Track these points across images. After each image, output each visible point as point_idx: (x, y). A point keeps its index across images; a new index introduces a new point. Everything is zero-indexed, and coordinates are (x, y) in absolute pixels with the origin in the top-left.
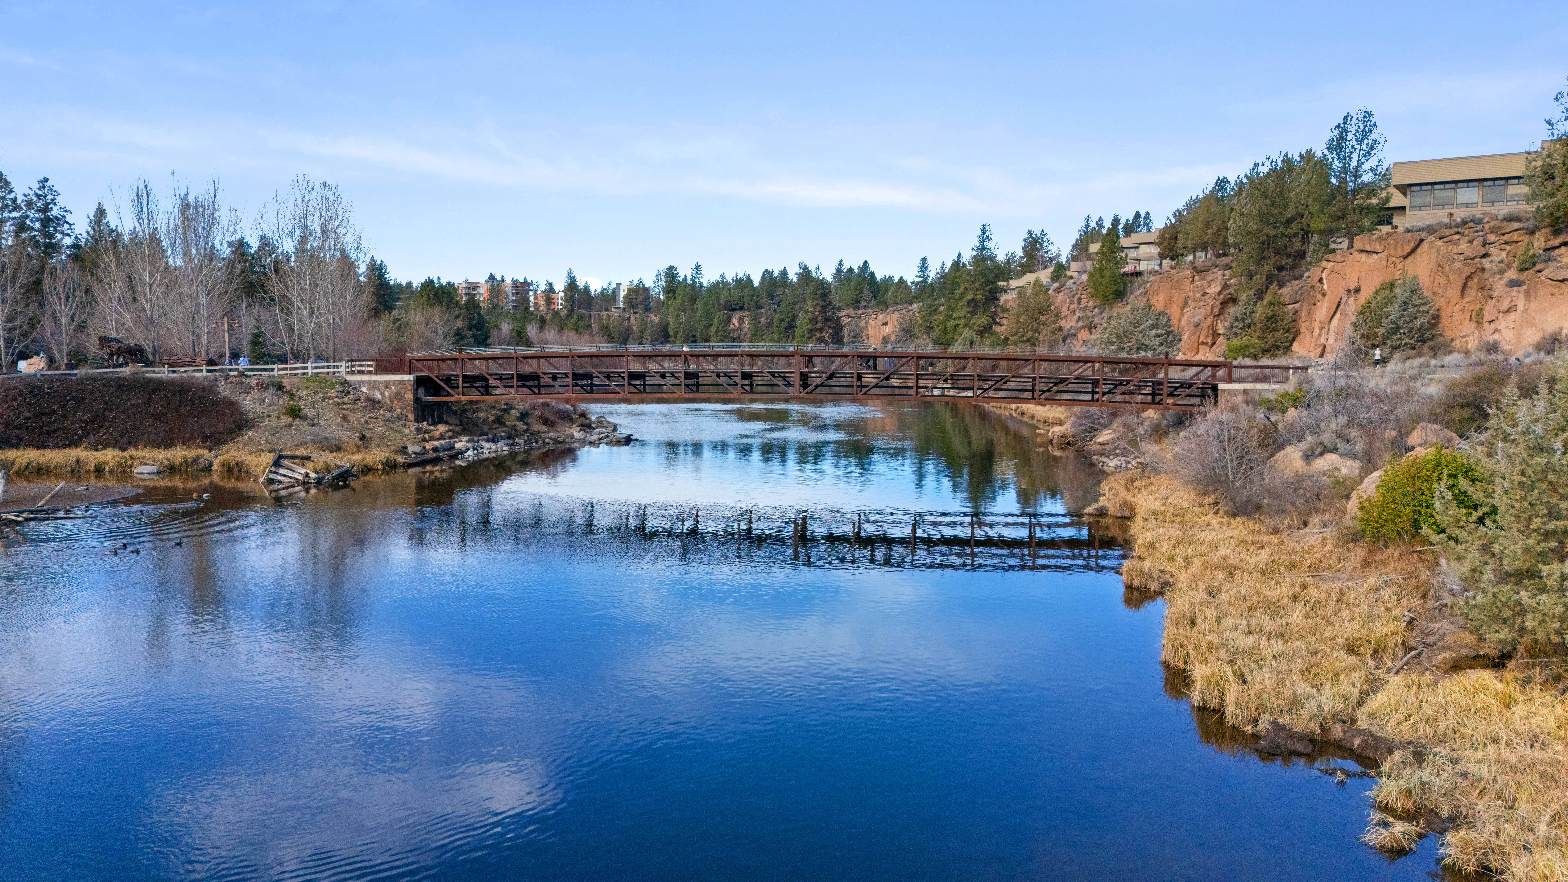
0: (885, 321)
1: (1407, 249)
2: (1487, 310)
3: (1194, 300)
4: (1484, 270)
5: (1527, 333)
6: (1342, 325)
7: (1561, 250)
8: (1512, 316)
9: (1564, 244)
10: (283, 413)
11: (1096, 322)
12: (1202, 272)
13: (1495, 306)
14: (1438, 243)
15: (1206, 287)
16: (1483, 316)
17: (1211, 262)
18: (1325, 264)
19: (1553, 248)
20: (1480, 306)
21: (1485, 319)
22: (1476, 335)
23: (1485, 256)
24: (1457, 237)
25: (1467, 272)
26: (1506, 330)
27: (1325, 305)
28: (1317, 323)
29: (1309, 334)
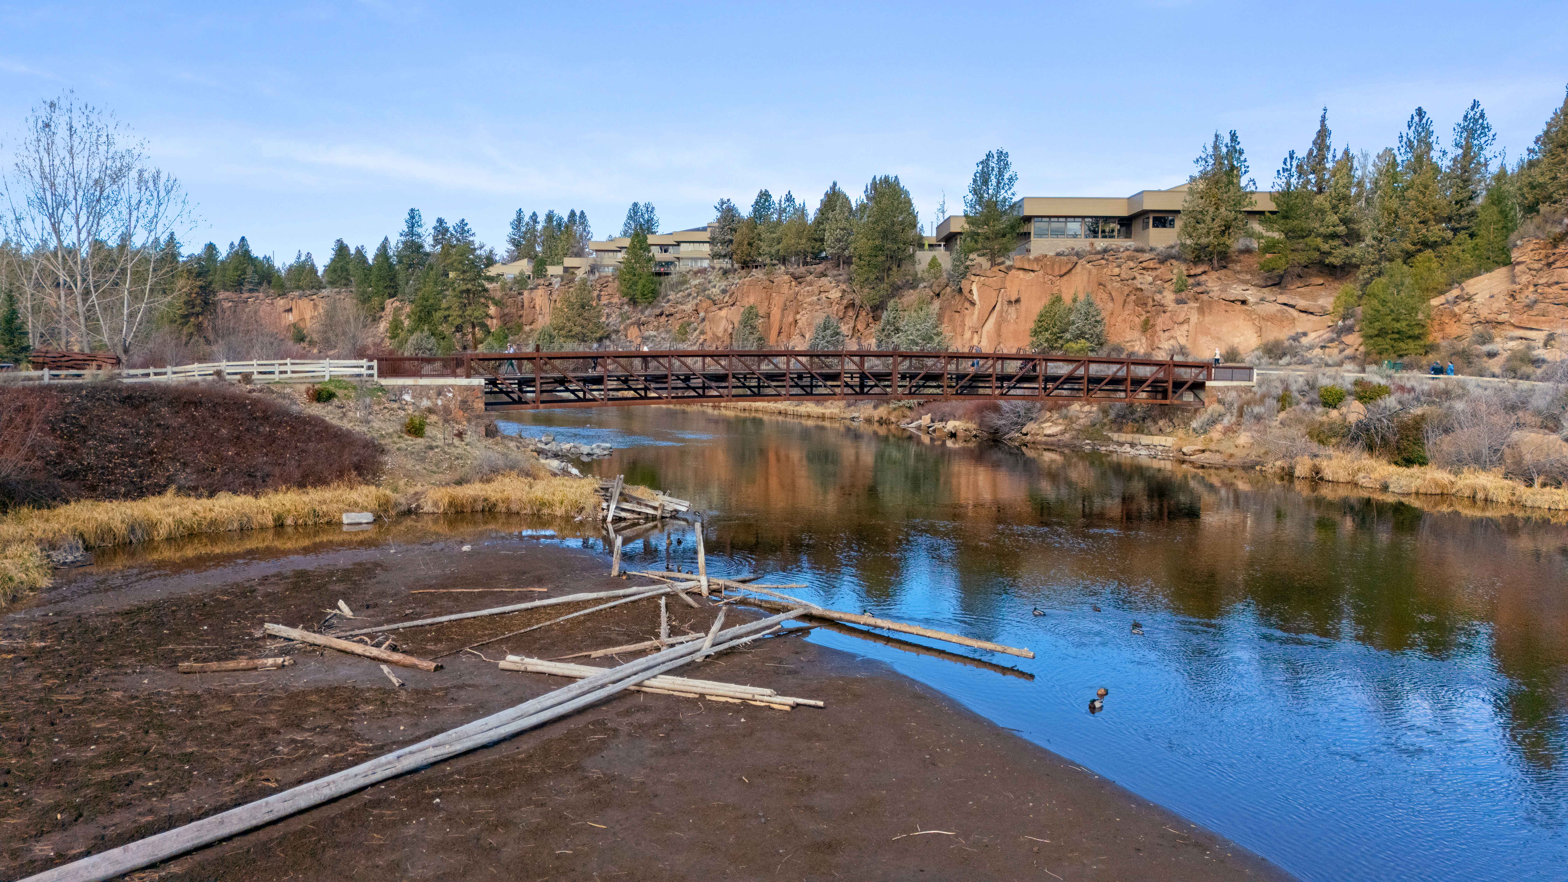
0: (288, 307)
1: (1064, 270)
2: (1161, 321)
3: (810, 304)
4: (1142, 290)
5: (1203, 340)
6: (1004, 330)
7: (1203, 278)
8: (1185, 327)
9: (1204, 272)
10: (402, 432)
11: (643, 319)
12: (798, 279)
13: (1171, 318)
14: (1089, 266)
15: (817, 292)
16: (1153, 326)
17: (802, 269)
18: (973, 278)
19: (1195, 275)
20: (1143, 318)
21: (1158, 329)
22: (1144, 341)
23: (1134, 278)
24: (1103, 262)
25: (1126, 290)
26: (1181, 336)
27: (976, 312)
28: (966, 328)
29: (959, 337)
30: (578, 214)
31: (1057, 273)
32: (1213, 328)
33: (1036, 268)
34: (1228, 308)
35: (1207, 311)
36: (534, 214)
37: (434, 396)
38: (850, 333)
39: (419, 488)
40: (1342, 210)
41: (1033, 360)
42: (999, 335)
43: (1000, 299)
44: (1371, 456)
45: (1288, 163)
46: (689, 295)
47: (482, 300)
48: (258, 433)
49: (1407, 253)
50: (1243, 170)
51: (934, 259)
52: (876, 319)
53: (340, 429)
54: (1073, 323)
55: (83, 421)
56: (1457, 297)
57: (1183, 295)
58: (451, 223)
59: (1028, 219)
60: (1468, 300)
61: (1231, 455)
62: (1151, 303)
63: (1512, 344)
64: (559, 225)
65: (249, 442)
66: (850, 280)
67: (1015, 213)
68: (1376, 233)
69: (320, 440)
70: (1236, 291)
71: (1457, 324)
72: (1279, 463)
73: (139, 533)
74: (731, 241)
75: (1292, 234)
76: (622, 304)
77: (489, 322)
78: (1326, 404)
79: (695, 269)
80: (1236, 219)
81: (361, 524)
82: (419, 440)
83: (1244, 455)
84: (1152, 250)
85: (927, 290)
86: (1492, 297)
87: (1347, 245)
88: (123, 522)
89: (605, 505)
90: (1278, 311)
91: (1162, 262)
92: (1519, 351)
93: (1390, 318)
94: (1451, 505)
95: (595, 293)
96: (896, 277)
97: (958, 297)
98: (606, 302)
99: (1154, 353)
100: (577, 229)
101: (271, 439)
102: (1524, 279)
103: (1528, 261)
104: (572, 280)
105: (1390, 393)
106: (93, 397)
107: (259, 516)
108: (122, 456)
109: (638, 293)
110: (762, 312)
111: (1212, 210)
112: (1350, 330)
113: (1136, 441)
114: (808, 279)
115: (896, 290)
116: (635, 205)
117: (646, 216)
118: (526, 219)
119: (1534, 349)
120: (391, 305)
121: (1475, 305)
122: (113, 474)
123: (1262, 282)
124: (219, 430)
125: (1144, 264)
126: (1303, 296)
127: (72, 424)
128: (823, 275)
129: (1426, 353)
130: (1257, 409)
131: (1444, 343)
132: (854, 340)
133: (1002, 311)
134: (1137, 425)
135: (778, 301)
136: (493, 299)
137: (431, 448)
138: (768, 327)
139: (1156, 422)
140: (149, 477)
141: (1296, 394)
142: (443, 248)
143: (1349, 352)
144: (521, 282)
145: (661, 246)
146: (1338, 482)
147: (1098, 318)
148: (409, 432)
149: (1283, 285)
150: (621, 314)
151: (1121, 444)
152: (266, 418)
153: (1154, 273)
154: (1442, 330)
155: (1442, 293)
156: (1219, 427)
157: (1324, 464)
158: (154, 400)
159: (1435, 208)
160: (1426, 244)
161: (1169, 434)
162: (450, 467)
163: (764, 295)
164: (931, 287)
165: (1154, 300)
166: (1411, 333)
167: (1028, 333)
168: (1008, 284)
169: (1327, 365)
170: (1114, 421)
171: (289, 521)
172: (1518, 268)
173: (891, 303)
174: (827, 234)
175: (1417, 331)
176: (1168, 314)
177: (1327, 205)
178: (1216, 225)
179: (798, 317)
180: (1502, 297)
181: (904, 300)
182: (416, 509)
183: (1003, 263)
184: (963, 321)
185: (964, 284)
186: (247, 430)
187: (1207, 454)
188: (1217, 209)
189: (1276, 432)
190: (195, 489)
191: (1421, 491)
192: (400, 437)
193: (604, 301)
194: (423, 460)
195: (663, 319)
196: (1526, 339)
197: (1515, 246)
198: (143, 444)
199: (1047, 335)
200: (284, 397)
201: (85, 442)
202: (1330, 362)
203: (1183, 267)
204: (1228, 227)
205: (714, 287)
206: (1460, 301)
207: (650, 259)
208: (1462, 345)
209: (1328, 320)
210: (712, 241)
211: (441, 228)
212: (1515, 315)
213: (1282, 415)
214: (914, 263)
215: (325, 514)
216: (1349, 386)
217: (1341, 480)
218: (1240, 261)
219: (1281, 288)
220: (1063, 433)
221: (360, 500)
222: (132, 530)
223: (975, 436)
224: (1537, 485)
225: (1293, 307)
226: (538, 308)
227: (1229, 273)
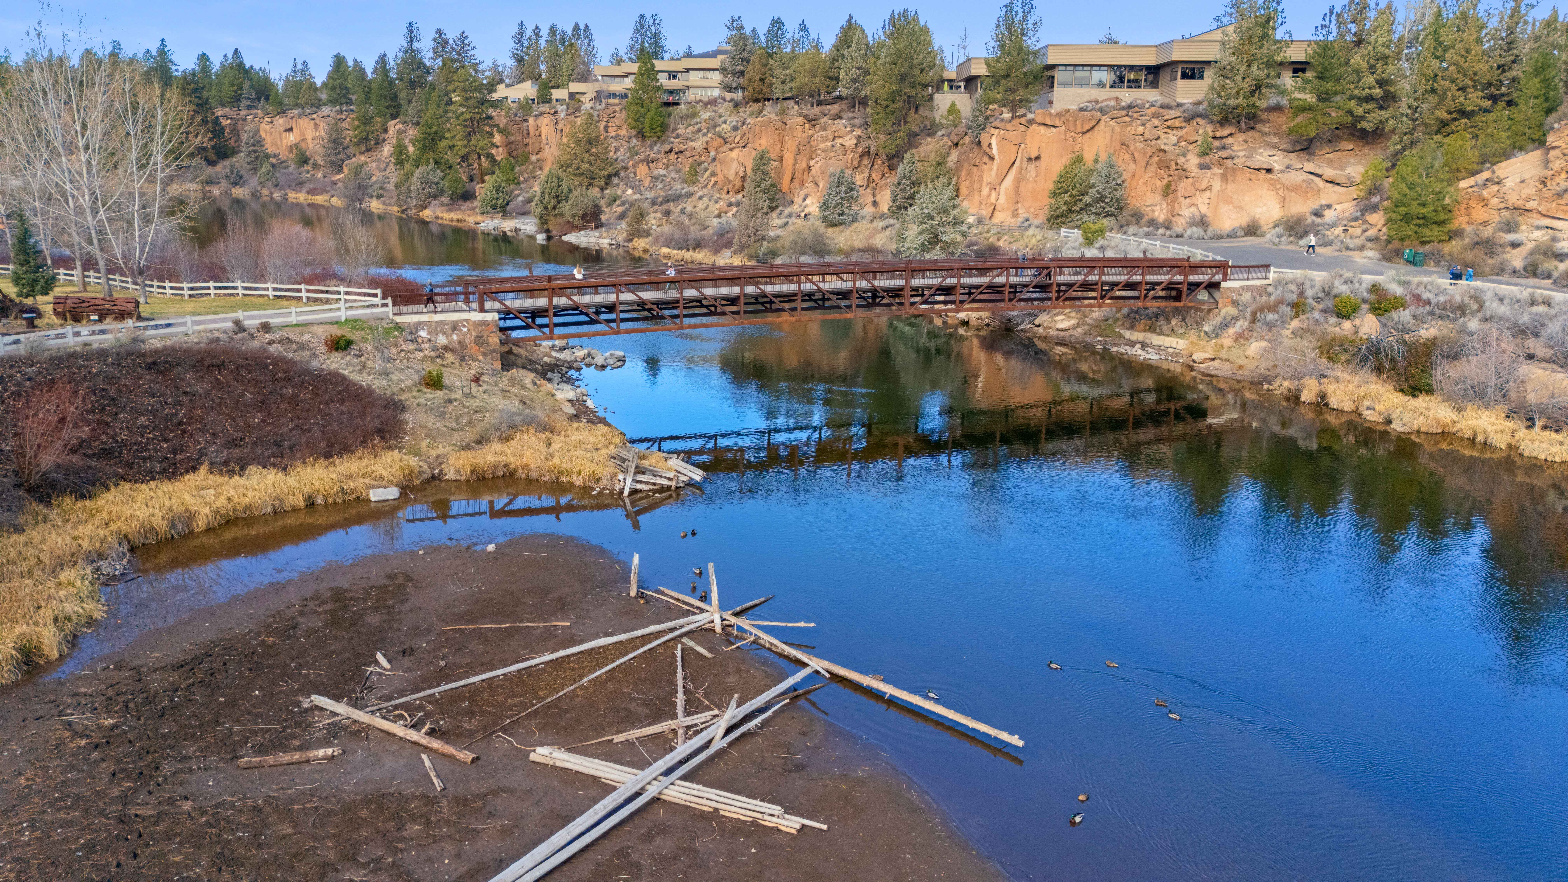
1: (1086, 127)
2: (1183, 187)
3: (824, 151)
4: (1165, 151)
5: (1224, 209)
6: (1023, 189)
7: (1230, 140)
8: (1207, 194)
9: (1231, 135)
10: (420, 384)
11: (652, 156)
12: (812, 121)
13: (1193, 184)
14: (1112, 123)
15: (831, 137)
16: (1175, 191)
17: (816, 110)
18: (992, 131)
19: (1221, 138)
20: (1165, 182)
21: (1179, 194)
22: (1164, 206)
23: (1158, 138)
24: (1127, 119)
25: (1150, 151)
26: (1202, 204)
27: (995, 168)
28: (984, 184)
29: (976, 193)
30: (582, 27)
31: (1079, 129)
32: (1235, 197)
33: (1057, 123)
34: (1252, 177)
35: (1230, 178)
36: (537, 27)
37: (450, 332)
38: (865, 183)
39: (440, 450)
40: (1379, 71)
41: (1047, 268)
42: (1017, 193)
43: (1020, 155)
44: (1379, 377)
45: (1327, 20)
46: (700, 130)
47: (487, 129)
48: (282, 396)
49: (1442, 122)
50: (1280, 21)
51: (953, 105)
52: (892, 168)
53: (361, 387)
54: (1093, 186)
55: (112, 393)
56: (1487, 180)
57: (1207, 159)
58: (451, 35)
59: (1052, 67)
60: (1498, 183)
61: (1240, 367)
62: (1173, 166)
63: (1537, 234)
64: (563, 39)
65: (273, 406)
66: (866, 125)
67: (1038, 62)
68: (1412, 101)
69: (342, 401)
70: (1263, 157)
71: (1485, 209)
72: (1286, 384)
73: (180, 527)
74: (742, 73)
75: (1325, 97)
76: (630, 137)
77: (493, 151)
78: (1339, 315)
79: (705, 99)
80: (1268, 76)
81: (387, 500)
82: (439, 393)
83: (1253, 367)
84: (1179, 105)
85: (945, 138)
86: (1523, 181)
87: (1381, 108)
88: (163, 518)
89: (621, 477)
90: (1304, 181)
91: (1188, 120)
92: (1543, 242)
93: (1416, 203)
94: (1451, 444)
95: (602, 125)
96: (914, 122)
97: (976, 150)
98: (613, 134)
99: (1174, 219)
100: (582, 45)
101: (294, 400)
102: (1557, 165)
103: (1564, 146)
104: (578, 109)
105: (1404, 306)
106: (119, 365)
107: (291, 497)
108: (154, 430)
109: (647, 126)
110: (773, 156)
111: (1243, 68)
112: (1375, 208)
113: (1148, 341)
114: (823, 121)
115: (912, 140)
116: (642, 16)
117: (653, 29)
118: (529, 32)
119: (1559, 241)
120: (394, 127)
121: (1503, 190)
122: (147, 450)
123: (1289, 147)
124: (244, 395)
125: (1169, 123)
126: (1330, 162)
127: (102, 397)
128: (838, 117)
129: (1450, 238)
130: (1271, 317)
131: (1469, 229)
132: (869, 190)
133: (1021, 168)
134: (1149, 322)
135: (791, 145)
136: (497, 126)
137: (450, 401)
138: (780, 171)
139: (1168, 321)
140: (182, 451)
141: (1310, 301)
142: (443, 61)
143: (1371, 233)
144: (526, 106)
145: (669, 72)
146: (1342, 411)
147: (1119, 181)
148: (428, 385)
149: (1311, 150)
150: (629, 148)
151: (1132, 344)
152: (288, 379)
153: (1179, 133)
154: (1469, 214)
155: (1473, 173)
156: (1231, 331)
157: (1330, 387)
158: (178, 364)
159: (1475, 74)
160: (1463, 113)
161: (1182, 336)
162: (470, 423)
163: (776, 137)
164: (949, 135)
165: (1177, 164)
166: (1436, 219)
167: (1047, 193)
168: (1028, 140)
169: (1348, 248)
170: (1127, 316)
171: (319, 501)
172: (1552, 153)
173: (907, 156)
174: (842, 74)
175: (1442, 217)
176: (1190, 180)
177: (1364, 66)
178: (1247, 85)
179: (812, 163)
180: (1532, 183)
181: (921, 149)
182: (439, 474)
183: (1024, 115)
184: (981, 176)
185: (984, 137)
186: (271, 393)
187: (1216, 363)
188: (1249, 66)
189: (1287, 342)
190: (226, 463)
191: (1422, 429)
192: (419, 391)
193: (612, 133)
194: (442, 415)
195: (673, 156)
196: (1552, 229)
197: (1552, 128)
198: (172, 414)
199: (1066, 197)
200: (302, 347)
201: (116, 414)
202: (1351, 246)
203: (1209, 129)
204: (1258, 87)
205: (725, 122)
206: (1489, 184)
207: (658, 89)
208: (1487, 232)
209: (1354, 192)
210: (723, 70)
211: (441, 41)
212: (1544, 203)
213: (1295, 323)
214: (932, 109)
215: (353, 491)
216: (1365, 294)
217: (1346, 409)
218: (1268, 121)
219: (1308, 154)
220: (1075, 327)
221: (385, 473)
222: (173, 525)
223: (988, 325)
224: (1537, 428)
225: (1319, 176)
226: (544, 137)
227: (1256, 134)
